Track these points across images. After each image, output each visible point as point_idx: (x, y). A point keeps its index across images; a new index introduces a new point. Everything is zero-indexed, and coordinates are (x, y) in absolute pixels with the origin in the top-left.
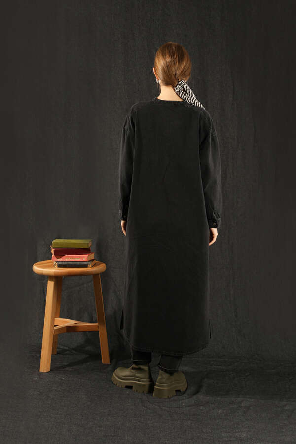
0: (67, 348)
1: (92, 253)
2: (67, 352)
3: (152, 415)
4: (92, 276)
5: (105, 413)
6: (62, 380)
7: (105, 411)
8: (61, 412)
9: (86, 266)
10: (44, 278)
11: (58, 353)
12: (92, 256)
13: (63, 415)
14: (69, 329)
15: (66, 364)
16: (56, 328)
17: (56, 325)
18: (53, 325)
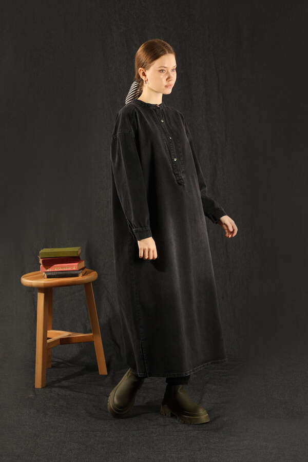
1: (82, 261)
2: (62, 365)
4: (83, 286)
9: (76, 275)
10: (33, 290)
11: (53, 367)
12: (83, 264)
13: (62, 434)
14: (63, 341)
15: (61, 377)
16: (48, 341)
17: (49, 338)
18: (45, 338)
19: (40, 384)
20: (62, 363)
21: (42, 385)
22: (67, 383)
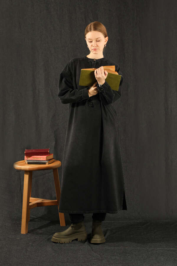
0: (35, 217)
1: (51, 154)
2: (37, 220)
3: (95, 261)
5: (64, 260)
6: (35, 239)
7: (64, 259)
8: (36, 261)
9: (45, 163)
10: (22, 172)
11: (31, 221)
12: (51, 156)
13: (37, 263)
14: (39, 205)
15: (37, 227)
16: (30, 204)
17: (30, 203)
18: (28, 202)
19: (25, 231)
20: (37, 219)
21: (26, 232)
22: (41, 231)
